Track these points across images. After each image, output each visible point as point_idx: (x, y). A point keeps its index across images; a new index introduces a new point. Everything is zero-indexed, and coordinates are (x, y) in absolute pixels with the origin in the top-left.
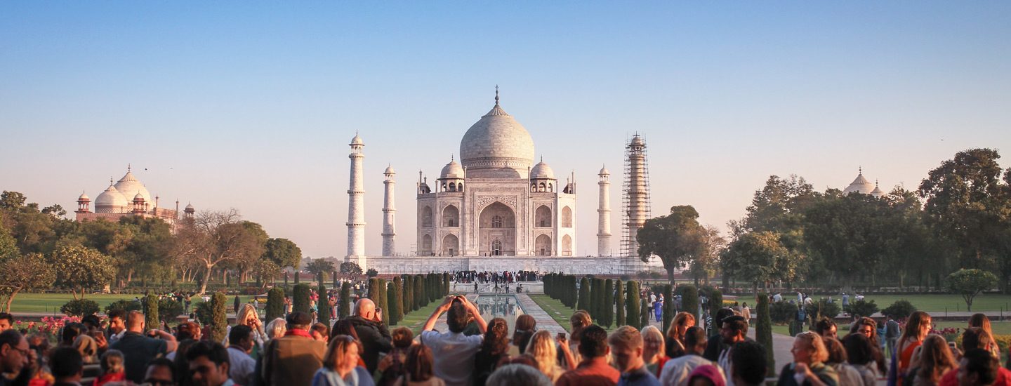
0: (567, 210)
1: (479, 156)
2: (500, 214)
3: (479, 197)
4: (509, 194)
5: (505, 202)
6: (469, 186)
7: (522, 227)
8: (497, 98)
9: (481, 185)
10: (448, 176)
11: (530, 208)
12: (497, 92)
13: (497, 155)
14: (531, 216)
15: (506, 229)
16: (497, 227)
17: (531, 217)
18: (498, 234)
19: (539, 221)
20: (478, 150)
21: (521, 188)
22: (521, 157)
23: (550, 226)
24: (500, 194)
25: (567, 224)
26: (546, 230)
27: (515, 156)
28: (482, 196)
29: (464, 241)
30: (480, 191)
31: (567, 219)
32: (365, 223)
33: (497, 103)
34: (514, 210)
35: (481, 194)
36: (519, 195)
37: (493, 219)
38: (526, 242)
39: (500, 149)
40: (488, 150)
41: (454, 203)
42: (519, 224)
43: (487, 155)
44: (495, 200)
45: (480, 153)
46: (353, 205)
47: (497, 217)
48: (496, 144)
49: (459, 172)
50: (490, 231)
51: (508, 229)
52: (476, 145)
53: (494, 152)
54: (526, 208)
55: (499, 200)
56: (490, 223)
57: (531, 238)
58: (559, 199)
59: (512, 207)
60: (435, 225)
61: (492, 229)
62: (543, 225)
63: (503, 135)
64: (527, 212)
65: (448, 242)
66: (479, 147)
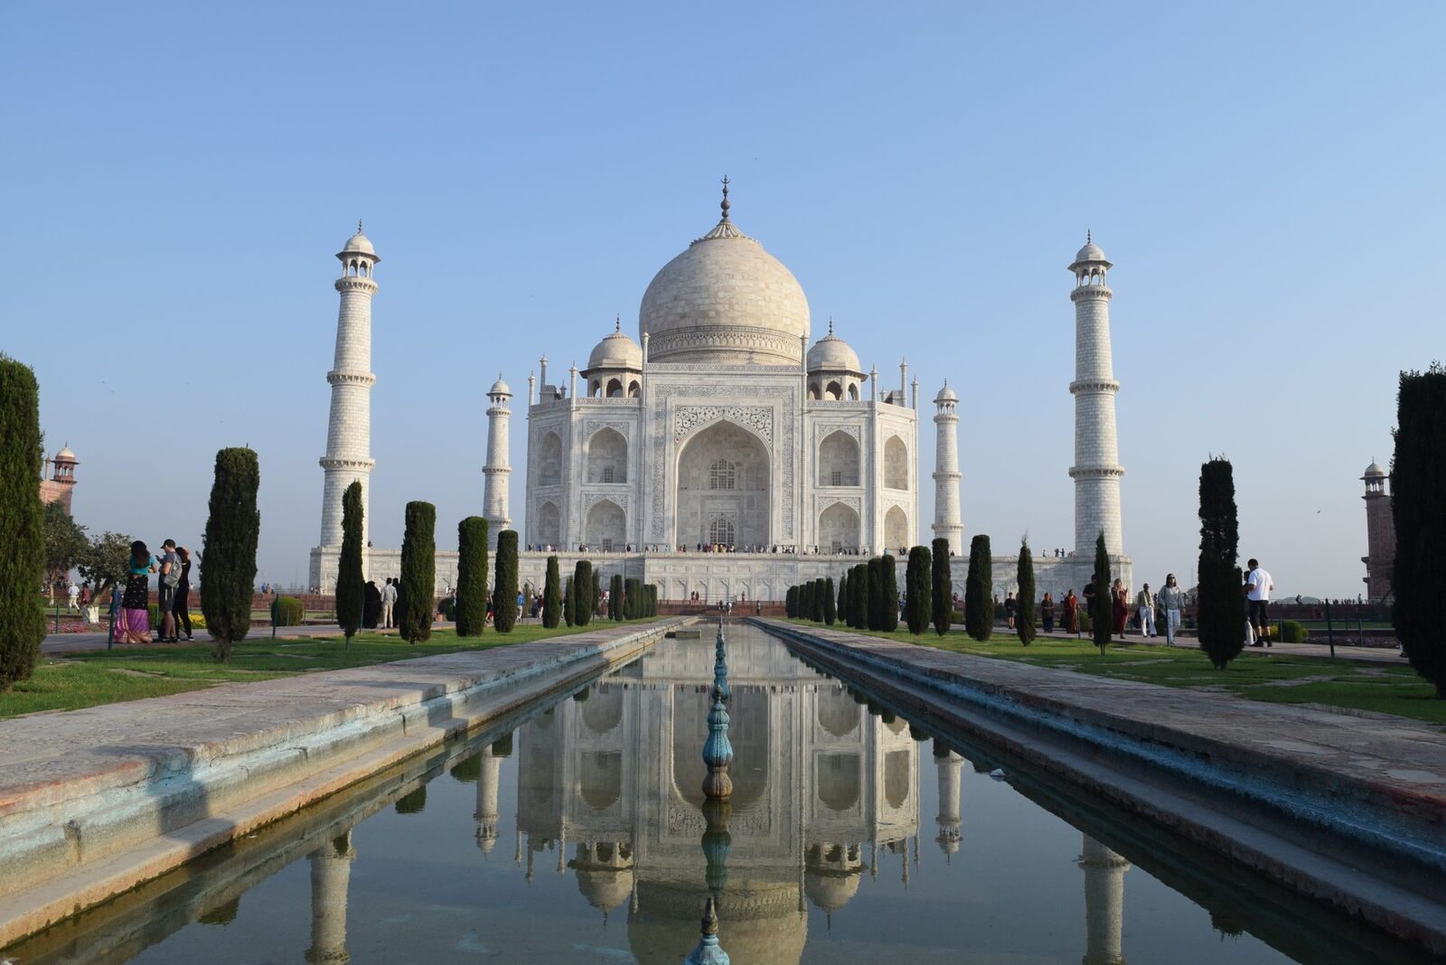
0: (896, 445)
1: (683, 324)
2: (731, 455)
3: (679, 409)
4: (755, 402)
5: (744, 423)
6: (653, 382)
7: (785, 484)
8: (724, 206)
9: (684, 381)
10: (606, 364)
11: (807, 436)
12: (725, 192)
13: (724, 321)
14: (808, 458)
15: (746, 494)
16: (723, 486)
17: (810, 458)
18: (724, 506)
19: (828, 472)
20: (680, 311)
21: (785, 389)
22: (780, 327)
23: (857, 484)
24: (731, 402)
25: (898, 482)
26: (844, 494)
27: (766, 324)
28: (685, 407)
29: (639, 520)
30: (681, 393)
31: (896, 469)
32: (373, 461)
33: (725, 215)
34: (767, 444)
35: (683, 401)
36: (778, 404)
37: (714, 468)
38: (796, 524)
39: (731, 307)
40: (706, 308)
41: (615, 424)
42: (778, 477)
43: (700, 321)
44: (718, 418)
45: (683, 316)
46: (338, 411)
47: (723, 462)
48: (721, 295)
49: (631, 353)
50: (704, 498)
51: (751, 493)
52: (676, 298)
53: (718, 313)
54: (797, 436)
55: (729, 417)
56: (706, 477)
57: (808, 514)
58: (877, 418)
59: (763, 436)
60: (567, 478)
61: (711, 492)
62: (837, 480)
63: (739, 276)
64: (797, 447)
65: (600, 522)
66: (683, 303)
